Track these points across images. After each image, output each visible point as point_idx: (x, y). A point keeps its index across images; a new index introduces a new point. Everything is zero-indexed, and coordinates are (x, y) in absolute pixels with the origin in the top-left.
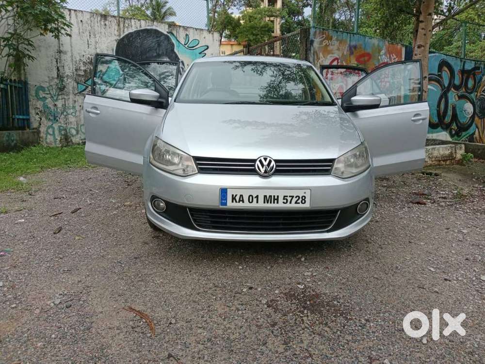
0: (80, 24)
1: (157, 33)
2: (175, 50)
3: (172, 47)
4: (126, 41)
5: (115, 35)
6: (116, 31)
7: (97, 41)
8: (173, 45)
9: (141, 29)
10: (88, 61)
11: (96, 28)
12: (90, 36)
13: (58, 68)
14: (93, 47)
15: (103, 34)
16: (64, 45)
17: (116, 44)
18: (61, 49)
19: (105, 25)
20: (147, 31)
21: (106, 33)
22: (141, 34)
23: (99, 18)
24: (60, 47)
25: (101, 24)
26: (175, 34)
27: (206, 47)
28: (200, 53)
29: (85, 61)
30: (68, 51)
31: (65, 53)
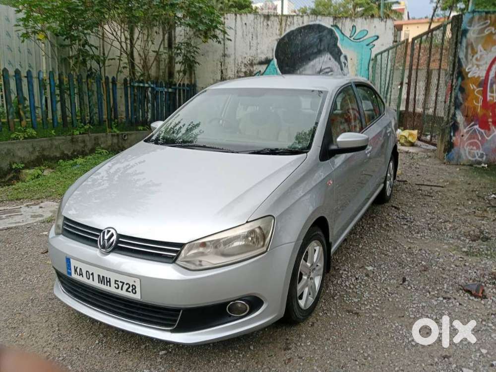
0: (244, 27)
1: (320, 28)
2: (339, 44)
3: (335, 41)
4: (286, 40)
5: (276, 34)
6: (277, 30)
7: (259, 42)
8: (336, 39)
9: (303, 25)
10: (249, 62)
11: (259, 29)
12: (252, 37)
13: (222, 72)
14: (255, 48)
15: (265, 34)
16: (229, 49)
17: (276, 43)
18: (226, 53)
19: (268, 25)
20: (310, 27)
21: (268, 34)
22: (303, 31)
23: (262, 19)
24: (224, 51)
25: (263, 25)
26: (340, 27)
27: (376, 38)
28: (367, 45)
29: (246, 63)
30: (231, 54)
31: (229, 56)
